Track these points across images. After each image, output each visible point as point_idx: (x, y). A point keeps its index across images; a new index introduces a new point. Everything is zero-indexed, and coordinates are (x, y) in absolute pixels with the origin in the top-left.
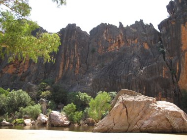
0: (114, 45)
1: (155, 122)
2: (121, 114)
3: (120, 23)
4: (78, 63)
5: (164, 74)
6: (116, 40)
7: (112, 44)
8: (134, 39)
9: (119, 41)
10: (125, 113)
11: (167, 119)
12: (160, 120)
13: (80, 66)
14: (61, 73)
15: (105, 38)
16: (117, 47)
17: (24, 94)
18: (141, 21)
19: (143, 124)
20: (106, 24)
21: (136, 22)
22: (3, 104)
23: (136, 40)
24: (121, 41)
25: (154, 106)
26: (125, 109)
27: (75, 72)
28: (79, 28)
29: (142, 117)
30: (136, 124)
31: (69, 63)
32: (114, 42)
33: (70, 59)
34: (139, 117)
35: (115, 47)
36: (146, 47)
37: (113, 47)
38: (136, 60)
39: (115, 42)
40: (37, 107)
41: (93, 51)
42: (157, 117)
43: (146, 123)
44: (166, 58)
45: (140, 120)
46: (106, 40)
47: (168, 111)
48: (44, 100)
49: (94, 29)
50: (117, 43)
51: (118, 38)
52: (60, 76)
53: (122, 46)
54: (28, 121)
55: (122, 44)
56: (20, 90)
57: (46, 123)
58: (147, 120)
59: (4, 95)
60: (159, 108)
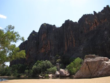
0: (93, 26)
1: (105, 72)
2: (85, 69)
3: (94, 12)
4: (74, 41)
6: (93, 22)
7: (91, 25)
8: (105, 19)
9: (96, 22)
10: (88, 68)
12: (107, 71)
13: (75, 42)
14: (66, 48)
15: (87, 23)
16: (95, 26)
17: (49, 62)
19: (98, 74)
20: (86, 14)
21: (104, 8)
22: (40, 68)
23: (106, 20)
24: (97, 22)
25: (104, 63)
26: (87, 66)
27: (73, 46)
28: (71, 21)
29: (97, 70)
30: (95, 74)
32: (93, 24)
33: (69, 40)
34: (96, 70)
35: (94, 27)
37: (92, 27)
38: (106, 33)
39: (94, 24)
40: (55, 68)
41: (82, 32)
42: (106, 69)
43: (100, 73)
45: (96, 71)
46: (88, 24)
48: (58, 64)
49: (80, 19)
50: (95, 24)
51: (95, 21)
52: (66, 50)
53: (98, 25)
54: (50, 75)
55: (98, 24)
56: (46, 61)
57: (59, 76)
58: (100, 71)
59: (40, 64)
60: (107, 64)
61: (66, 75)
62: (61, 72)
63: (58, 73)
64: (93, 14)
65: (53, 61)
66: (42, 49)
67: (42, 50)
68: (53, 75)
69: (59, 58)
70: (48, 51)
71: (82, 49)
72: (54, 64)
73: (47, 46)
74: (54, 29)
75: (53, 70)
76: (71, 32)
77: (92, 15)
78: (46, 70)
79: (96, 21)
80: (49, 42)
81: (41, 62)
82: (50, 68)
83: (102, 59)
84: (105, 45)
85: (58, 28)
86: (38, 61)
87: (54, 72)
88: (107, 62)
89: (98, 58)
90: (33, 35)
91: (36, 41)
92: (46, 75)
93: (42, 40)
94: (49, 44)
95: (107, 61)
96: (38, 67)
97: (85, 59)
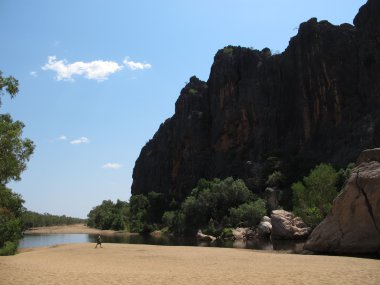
2: (353, 209)
13: (343, 105)
14: (307, 129)
22: (207, 205)
26: (362, 198)
27: (334, 121)
31: (321, 105)
33: (319, 96)
40: (259, 205)
41: (369, 62)
48: (271, 189)
52: (307, 136)
54: (239, 232)
56: (230, 179)
57: (269, 234)
59: (207, 191)
61: (293, 231)
62: (276, 221)
63: (267, 224)
65: (257, 181)
66: (224, 137)
67: (221, 141)
68: (250, 232)
69: (276, 166)
70: (242, 146)
71: (370, 129)
72: (259, 191)
73: (240, 128)
74: (260, 64)
75: (252, 212)
76: (324, 65)
78: (228, 213)
80: (243, 111)
81: (211, 183)
82: (242, 203)
85: (277, 56)
86: (203, 181)
87: (253, 221)
90: (192, 91)
91: (200, 113)
92: (226, 230)
93: (222, 106)
94: (245, 118)
96: (201, 201)
97: (356, 169)
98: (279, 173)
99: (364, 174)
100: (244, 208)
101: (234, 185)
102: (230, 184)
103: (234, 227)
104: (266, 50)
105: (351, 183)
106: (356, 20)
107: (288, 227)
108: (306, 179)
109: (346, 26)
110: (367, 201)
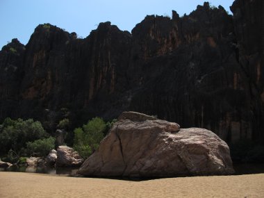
0: (165, 46)
1: (161, 162)
2: (111, 149)
3: (174, 12)
4: (113, 78)
5: (235, 84)
6: (168, 38)
7: (162, 45)
8: (195, 34)
9: (173, 39)
10: (118, 148)
11: (179, 157)
12: (168, 158)
13: (116, 81)
15: (153, 38)
16: (170, 48)
18: (206, 4)
19: (143, 165)
20: (153, 16)
21: (199, 7)
22: (9, 138)
23: (197, 36)
24: (176, 39)
26: (118, 142)
27: (109, 91)
28: (115, 27)
29: (144, 155)
30: (135, 164)
31: (103, 78)
32: (165, 41)
33: (103, 73)
34: (140, 154)
35: (167, 48)
36: (212, 44)
37: (164, 50)
38: (192, 65)
39: (168, 42)
40: (50, 141)
41: (136, 58)
42: (165, 153)
43: (149, 163)
44: (240, 59)
45: (140, 158)
46: (154, 40)
47: (183, 143)
48: (60, 131)
49: (138, 25)
50: (170, 43)
51: (171, 34)
53: (178, 46)
54: (32, 160)
55: (178, 44)
56: (31, 120)
57: (55, 162)
58: (151, 158)
59: (10, 128)
60: (170, 140)
61: (71, 161)
62: (60, 154)
63: (54, 155)
64: (171, 18)
65: (51, 124)
66: (31, 89)
67: (29, 91)
68: (40, 160)
69: (66, 115)
70: (44, 97)
71: (129, 99)
72: (51, 131)
73: (44, 84)
74: (67, 42)
75: (44, 146)
76: (109, 53)
77: (167, 18)
78: (25, 146)
79: (175, 35)
80: (49, 72)
81: (16, 122)
82: (37, 139)
83: (161, 127)
84: (186, 94)
85: (80, 40)
86: (9, 120)
87: (44, 152)
88: (171, 136)
89: (152, 123)
90: (12, 49)
91: (16, 68)
92: (22, 158)
93: (34, 66)
94: (49, 78)
95: (173, 132)
96: (5, 135)
97: (117, 123)
98: (68, 120)
99: (121, 126)
100: (39, 143)
101: (33, 125)
102: (30, 124)
103: (29, 156)
104: (74, 34)
105: (113, 131)
106: (133, 31)
107: (68, 158)
108: (85, 126)
109: (126, 32)
110: (121, 143)
